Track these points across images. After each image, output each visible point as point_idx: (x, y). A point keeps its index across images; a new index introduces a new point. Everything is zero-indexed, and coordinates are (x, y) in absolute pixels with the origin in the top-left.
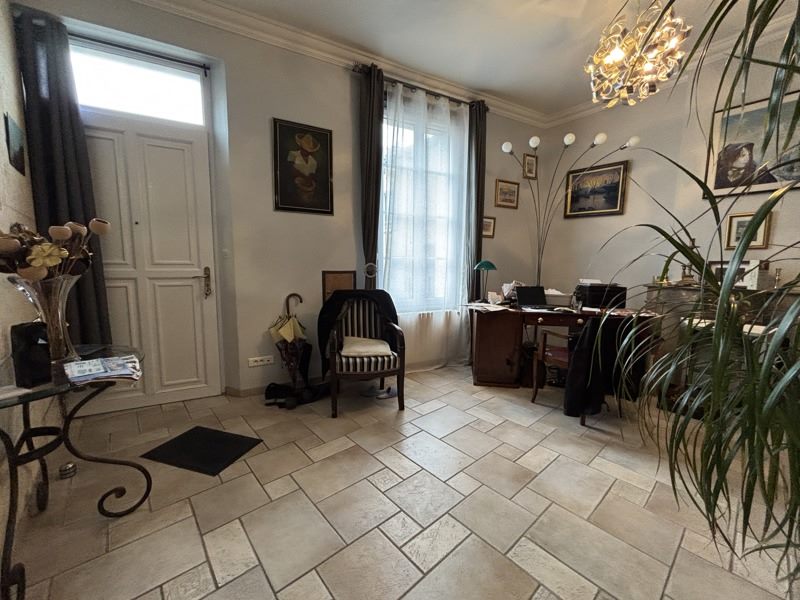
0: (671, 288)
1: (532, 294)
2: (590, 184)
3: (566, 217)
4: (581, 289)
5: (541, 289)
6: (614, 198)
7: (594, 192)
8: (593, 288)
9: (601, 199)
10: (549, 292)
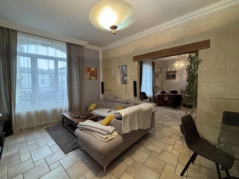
0: (183, 91)
1: (163, 92)
2: (170, 74)
3: (166, 79)
4: (171, 91)
5: (165, 91)
6: (174, 77)
7: (171, 75)
8: (173, 91)
9: (172, 77)
10: (166, 92)
